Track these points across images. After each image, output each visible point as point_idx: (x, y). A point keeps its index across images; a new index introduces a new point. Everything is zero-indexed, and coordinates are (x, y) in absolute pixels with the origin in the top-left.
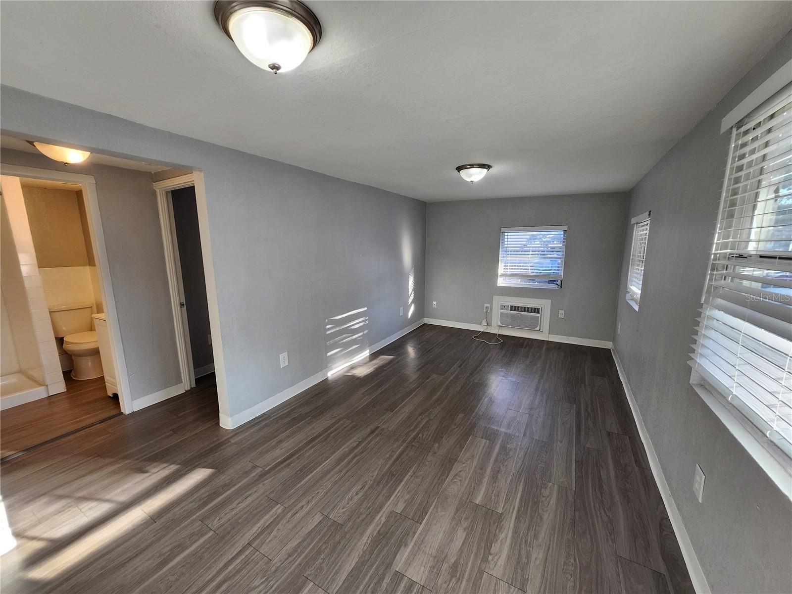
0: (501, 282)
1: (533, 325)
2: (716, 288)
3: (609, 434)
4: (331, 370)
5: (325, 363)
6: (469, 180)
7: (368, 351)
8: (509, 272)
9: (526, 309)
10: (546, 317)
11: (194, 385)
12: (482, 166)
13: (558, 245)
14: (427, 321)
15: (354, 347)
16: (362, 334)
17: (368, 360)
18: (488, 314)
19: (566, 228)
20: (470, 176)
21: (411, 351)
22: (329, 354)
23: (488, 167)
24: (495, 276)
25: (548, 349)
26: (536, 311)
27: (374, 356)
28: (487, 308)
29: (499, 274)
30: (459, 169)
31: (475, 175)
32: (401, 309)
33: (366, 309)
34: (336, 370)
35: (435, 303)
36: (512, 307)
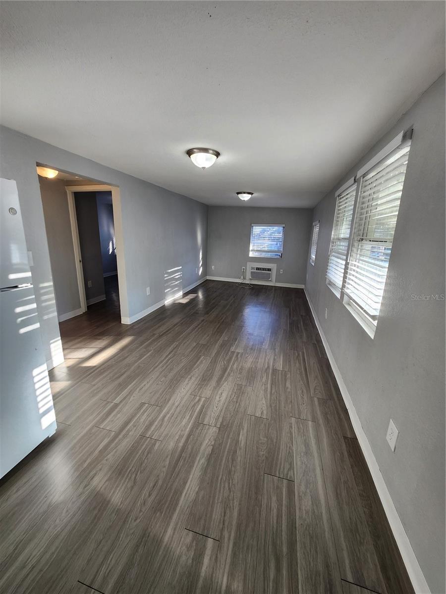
0: (251, 254)
1: (267, 278)
2: (332, 249)
3: (302, 316)
4: (166, 300)
5: (163, 296)
6: (243, 199)
7: (182, 292)
8: (256, 249)
9: (264, 269)
10: (274, 273)
11: (86, 310)
12: (249, 193)
13: (281, 235)
14: (208, 278)
15: (177, 289)
16: (179, 282)
17: (182, 297)
18: (244, 273)
19: (284, 225)
20: (243, 198)
21: (200, 295)
22: (166, 291)
23: (252, 194)
24: (248, 251)
25: (275, 290)
26: (269, 270)
27: (185, 295)
28: (244, 269)
29: (250, 250)
30: (238, 193)
31: (245, 197)
32: (197, 269)
33: (181, 267)
34: (168, 301)
35: (213, 267)
36: (257, 268)
